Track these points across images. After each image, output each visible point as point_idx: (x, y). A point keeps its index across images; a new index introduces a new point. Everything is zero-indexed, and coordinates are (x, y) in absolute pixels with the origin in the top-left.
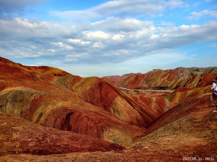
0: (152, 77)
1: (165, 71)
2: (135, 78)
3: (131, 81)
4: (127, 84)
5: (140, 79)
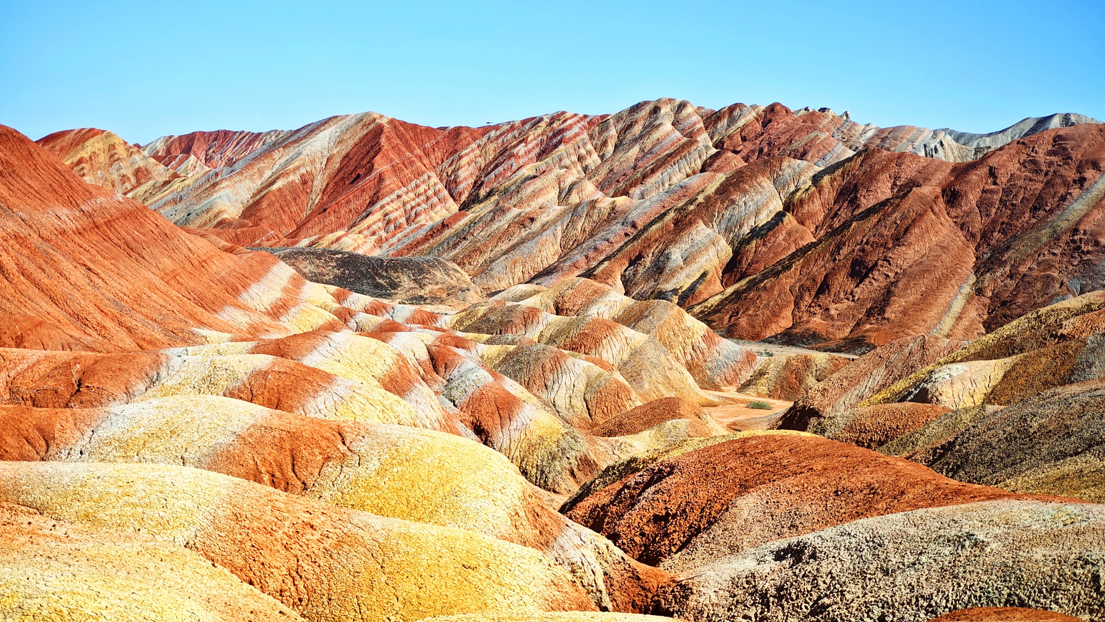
2: (344, 153)
3: (280, 190)
4: (219, 219)
5: (381, 179)
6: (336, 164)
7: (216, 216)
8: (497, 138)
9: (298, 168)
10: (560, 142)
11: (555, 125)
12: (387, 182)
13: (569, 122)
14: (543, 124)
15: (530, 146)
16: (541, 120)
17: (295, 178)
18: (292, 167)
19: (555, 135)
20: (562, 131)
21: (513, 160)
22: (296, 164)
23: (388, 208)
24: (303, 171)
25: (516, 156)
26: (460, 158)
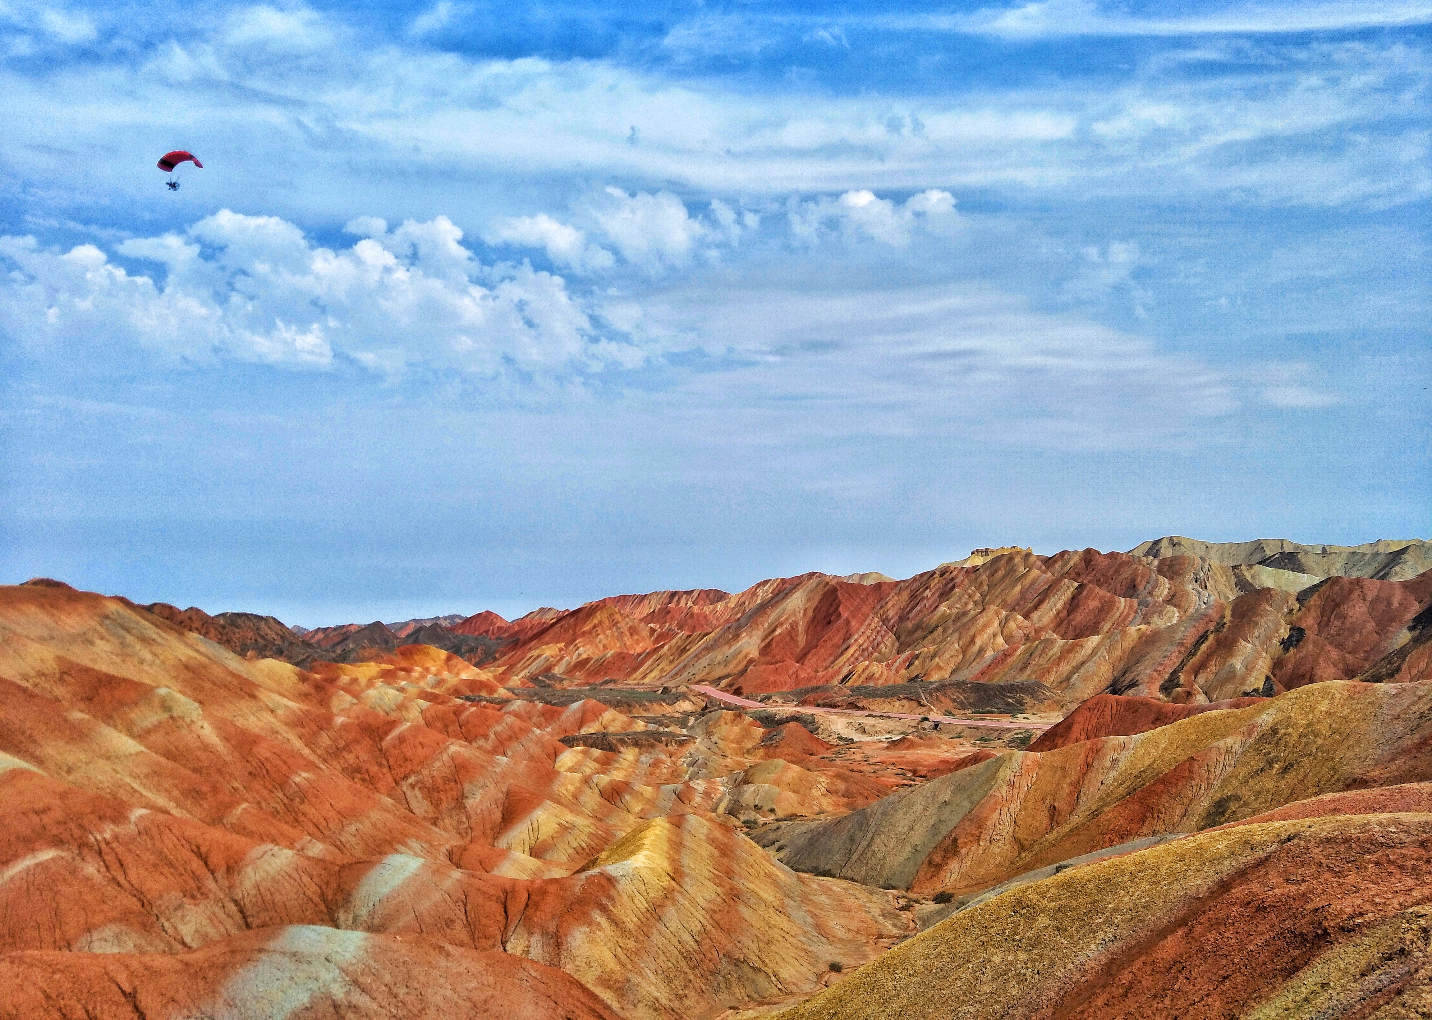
0: (943, 608)
1: (1048, 562)
2: (813, 607)
3: (780, 634)
4: (748, 658)
5: (848, 622)
6: (810, 614)
7: (746, 656)
8: (907, 587)
9: (787, 619)
10: (954, 586)
11: (945, 576)
12: (853, 624)
13: (955, 573)
14: (936, 575)
15: (934, 590)
16: (933, 573)
17: (786, 626)
18: (782, 619)
19: (948, 583)
20: (952, 579)
21: (925, 602)
22: (785, 617)
23: (861, 641)
24: (790, 621)
25: (926, 598)
26: (887, 603)
